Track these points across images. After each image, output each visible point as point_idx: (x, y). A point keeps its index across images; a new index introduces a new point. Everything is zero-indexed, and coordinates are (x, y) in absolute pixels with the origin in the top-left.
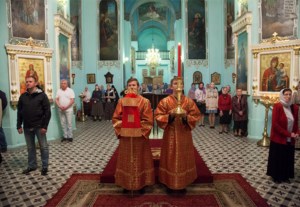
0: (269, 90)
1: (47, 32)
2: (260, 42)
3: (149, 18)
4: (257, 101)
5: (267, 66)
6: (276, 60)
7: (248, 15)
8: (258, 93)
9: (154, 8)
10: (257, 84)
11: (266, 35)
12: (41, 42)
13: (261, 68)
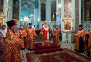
0: (66, 29)
1: (4, 9)
2: (64, 18)
3: (24, 7)
4: (64, 32)
5: (66, 24)
6: (68, 22)
7: (61, 11)
8: (64, 30)
9: (26, 4)
10: (64, 28)
11: (65, 16)
12: (2, 12)
13: (65, 24)
